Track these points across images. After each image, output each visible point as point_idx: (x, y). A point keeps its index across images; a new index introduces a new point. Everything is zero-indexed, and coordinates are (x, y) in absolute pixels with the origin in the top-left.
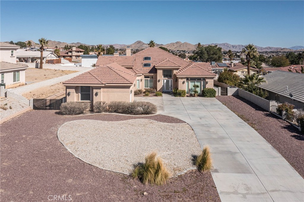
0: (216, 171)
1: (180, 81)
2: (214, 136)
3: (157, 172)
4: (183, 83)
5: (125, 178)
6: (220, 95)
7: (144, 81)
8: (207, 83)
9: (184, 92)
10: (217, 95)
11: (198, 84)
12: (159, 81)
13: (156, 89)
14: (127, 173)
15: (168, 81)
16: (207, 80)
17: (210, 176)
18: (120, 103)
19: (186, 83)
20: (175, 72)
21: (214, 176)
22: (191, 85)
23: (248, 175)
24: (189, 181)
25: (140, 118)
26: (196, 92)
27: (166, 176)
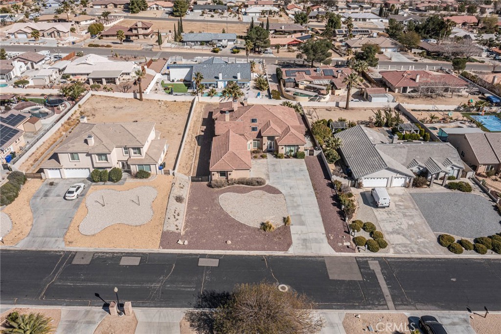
0: (292, 225)
1: (280, 148)
2: (295, 204)
3: (270, 228)
4: (282, 148)
5: (259, 230)
6: (308, 155)
7: (253, 144)
8: (299, 148)
9: (282, 155)
10: (306, 155)
11: (293, 149)
12: (264, 144)
13: (262, 149)
14: (259, 227)
15: (271, 143)
16: (299, 146)
17: (289, 227)
18: (244, 179)
19: (284, 148)
20: (276, 138)
21: (291, 227)
22: (288, 149)
23: (304, 226)
24: (281, 230)
25: (257, 189)
26: (291, 155)
27: (273, 229)
